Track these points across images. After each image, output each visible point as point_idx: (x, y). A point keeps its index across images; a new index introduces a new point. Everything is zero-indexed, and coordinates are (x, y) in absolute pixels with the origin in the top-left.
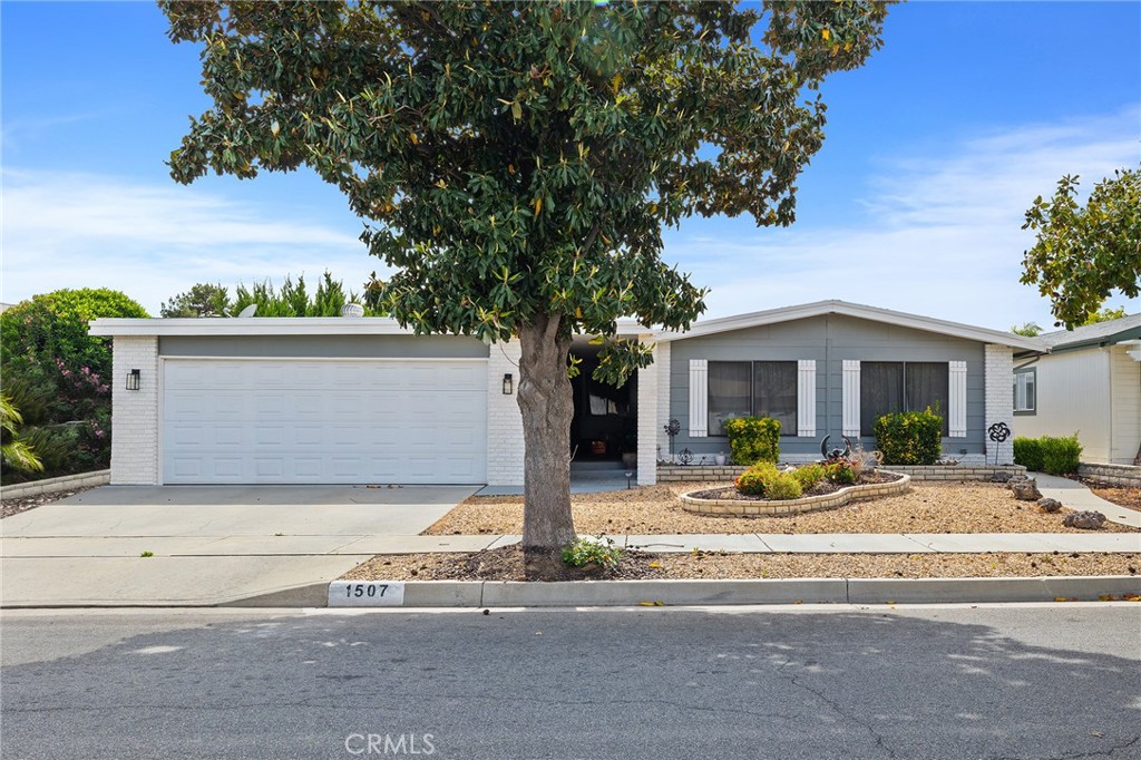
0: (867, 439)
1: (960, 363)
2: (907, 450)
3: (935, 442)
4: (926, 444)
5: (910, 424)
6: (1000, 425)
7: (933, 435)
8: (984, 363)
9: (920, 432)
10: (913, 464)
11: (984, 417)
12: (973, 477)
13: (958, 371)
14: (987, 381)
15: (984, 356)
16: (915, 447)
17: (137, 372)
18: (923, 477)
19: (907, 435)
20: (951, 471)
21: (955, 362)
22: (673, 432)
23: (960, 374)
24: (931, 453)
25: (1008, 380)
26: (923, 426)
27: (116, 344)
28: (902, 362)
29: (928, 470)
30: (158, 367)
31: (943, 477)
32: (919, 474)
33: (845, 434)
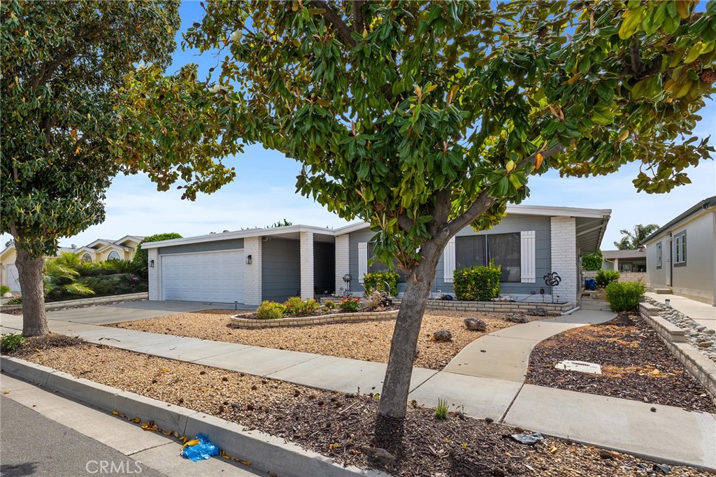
1: (530, 232)
2: (467, 291)
3: (486, 286)
4: (480, 288)
5: (469, 275)
8: (550, 231)
9: (475, 279)
10: (472, 300)
11: (551, 268)
13: (528, 239)
14: (552, 243)
15: (550, 225)
16: (472, 289)
17: (153, 261)
18: (475, 309)
19: (466, 281)
20: (499, 306)
21: (526, 232)
22: (348, 281)
23: (530, 240)
24: (485, 293)
25: (571, 241)
26: (478, 275)
27: (149, 251)
28: (485, 235)
29: (481, 304)
30: (158, 259)
31: (492, 310)
32: (472, 307)
33: (445, 281)
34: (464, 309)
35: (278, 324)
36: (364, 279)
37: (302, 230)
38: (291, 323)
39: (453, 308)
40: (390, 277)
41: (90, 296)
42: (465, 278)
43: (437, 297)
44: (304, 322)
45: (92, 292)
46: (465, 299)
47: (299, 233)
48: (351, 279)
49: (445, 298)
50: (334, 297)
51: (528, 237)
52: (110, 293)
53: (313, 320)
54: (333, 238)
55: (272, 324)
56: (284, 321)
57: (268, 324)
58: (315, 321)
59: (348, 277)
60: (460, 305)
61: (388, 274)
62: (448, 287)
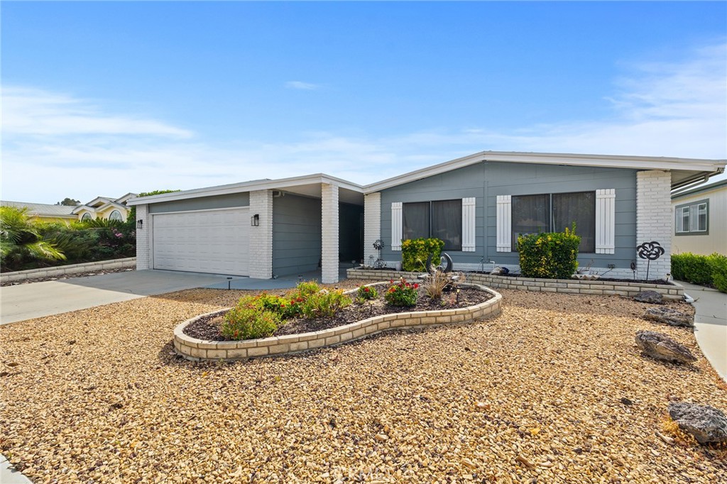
0: (517, 254)
1: (608, 190)
2: (541, 265)
3: (568, 259)
4: (559, 261)
5: (543, 243)
6: (651, 244)
7: (567, 253)
8: (636, 189)
9: (553, 249)
10: (546, 277)
11: (636, 237)
12: (614, 292)
13: (606, 201)
14: (638, 205)
15: (636, 182)
16: (548, 263)
17: (141, 221)
18: (554, 290)
19: (540, 252)
20: (587, 286)
21: (603, 190)
22: (379, 248)
23: (608, 200)
24: (566, 269)
25: (665, 202)
26: (556, 244)
27: (137, 209)
28: (548, 195)
29: (561, 283)
30: (148, 218)
31: (577, 291)
32: (550, 287)
33: (498, 250)
34: (538, 289)
35: (264, 351)
36: (402, 247)
37: (324, 181)
38: (294, 347)
39: (523, 287)
40: (435, 245)
41: (59, 262)
42: (537, 248)
43: (494, 271)
44: (321, 342)
45: (62, 256)
46: (537, 276)
47: (321, 184)
48: (382, 246)
49: (505, 272)
50: (363, 268)
51: (605, 196)
52: (85, 258)
53: (339, 334)
54: (361, 197)
55: (252, 352)
56: (279, 343)
57: (243, 353)
58: (344, 337)
59: (379, 243)
60: (533, 283)
61: (432, 241)
62: (501, 257)
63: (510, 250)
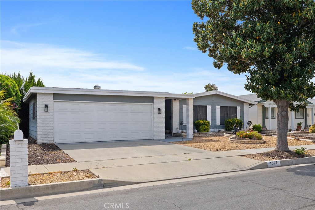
0: (222, 125)
11: (243, 120)
13: (239, 109)
17: (47, 105)
22: (181, 124)
27: (38, 95)
28: (228, 106)
30: (53, 104)
33: (217, 124)
62: (217, 126)
63: (219, 124)
